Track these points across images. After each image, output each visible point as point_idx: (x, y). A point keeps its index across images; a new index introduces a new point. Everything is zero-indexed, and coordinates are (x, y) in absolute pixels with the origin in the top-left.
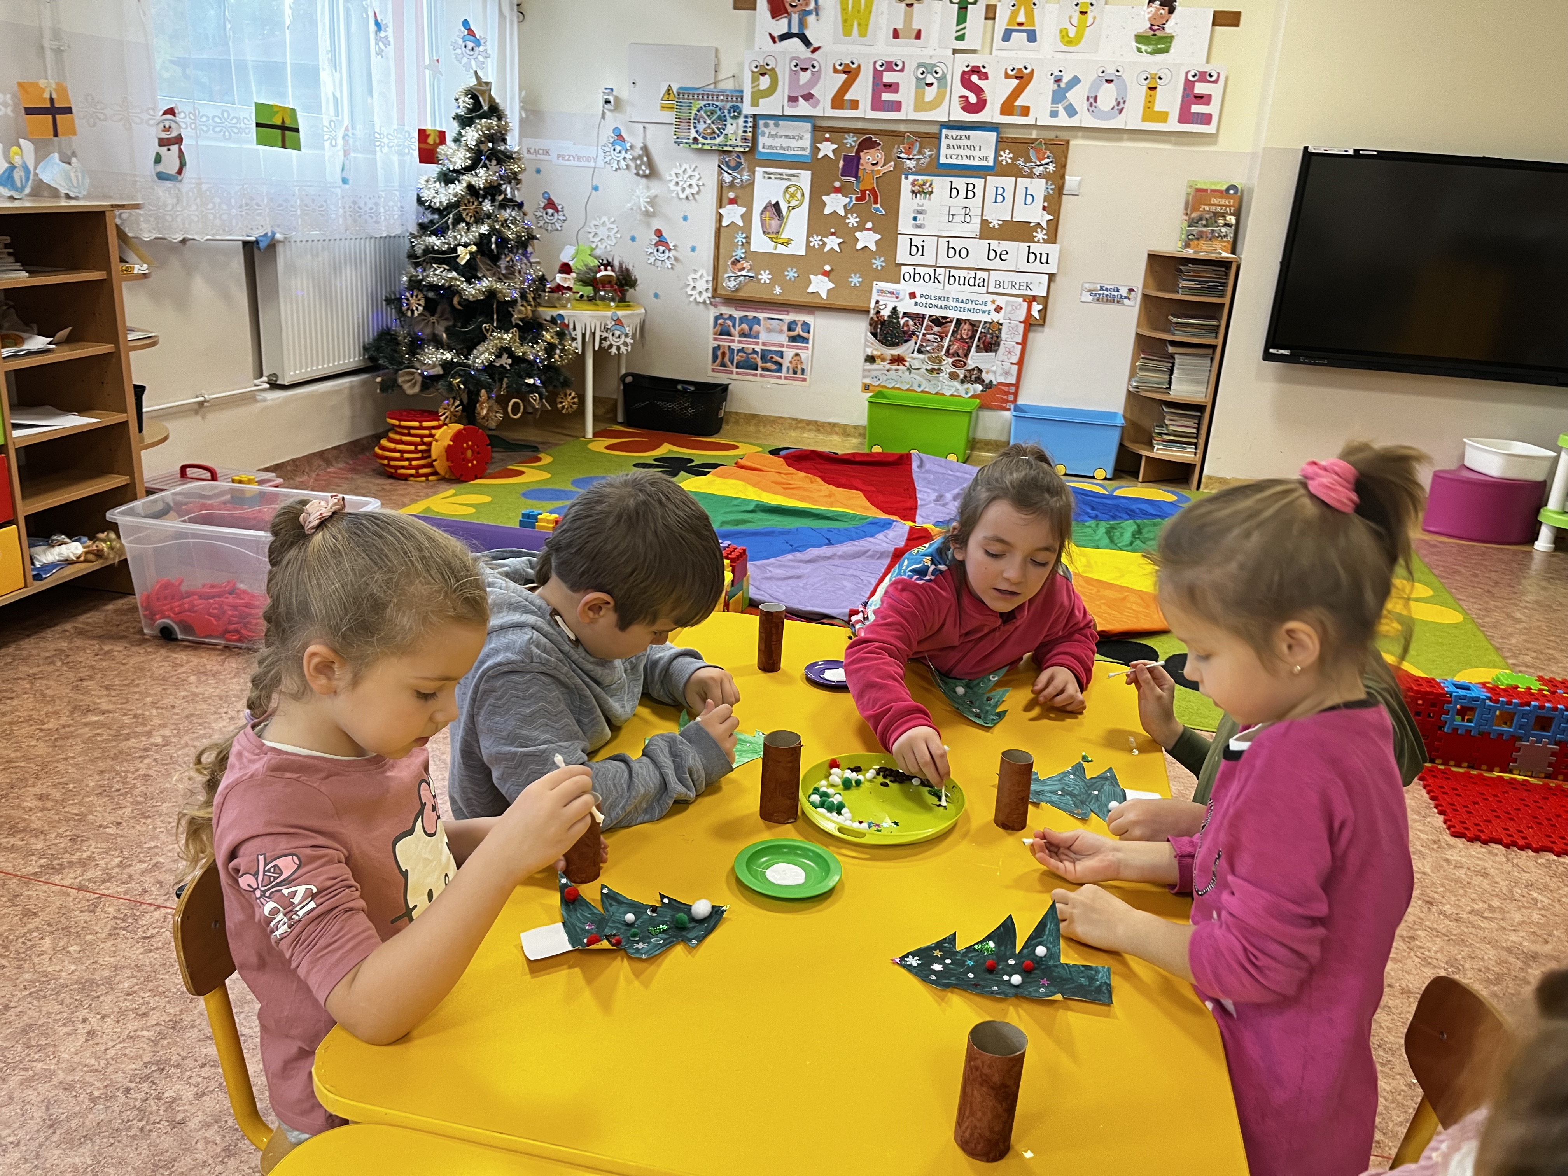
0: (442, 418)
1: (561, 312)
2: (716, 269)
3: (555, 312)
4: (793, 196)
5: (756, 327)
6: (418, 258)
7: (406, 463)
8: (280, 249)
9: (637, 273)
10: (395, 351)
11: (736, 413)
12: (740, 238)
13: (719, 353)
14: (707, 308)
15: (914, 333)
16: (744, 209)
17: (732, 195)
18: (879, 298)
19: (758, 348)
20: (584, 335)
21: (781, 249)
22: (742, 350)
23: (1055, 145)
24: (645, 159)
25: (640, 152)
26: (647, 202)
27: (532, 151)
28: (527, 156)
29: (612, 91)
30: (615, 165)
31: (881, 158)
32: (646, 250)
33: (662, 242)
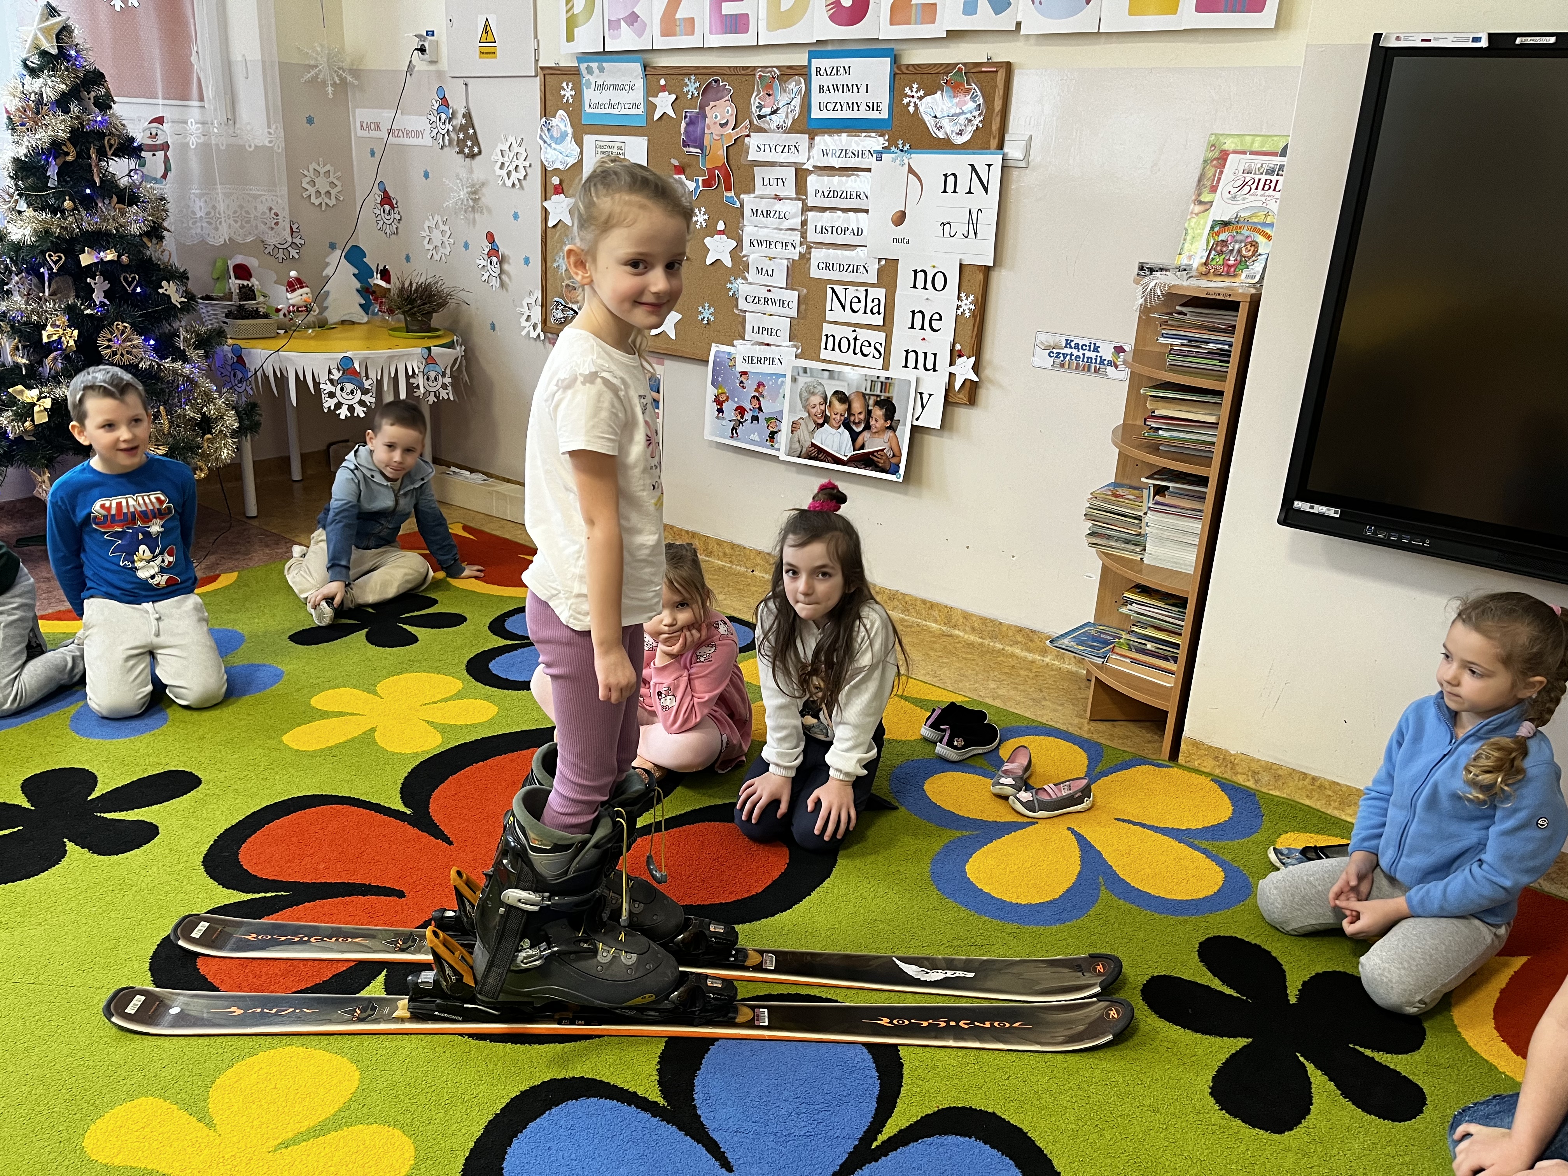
2: (544, 290)
17: (556, 181)
23: (983, 75)
24: (471, 131)
25: (464, 121)
26: (469, 193)
27: (365, 125)
28: (361, 133)
29: (433, 35)
30: (441, 141)
31: (732, 115)
32: (478, 262)
33: (494, 251)
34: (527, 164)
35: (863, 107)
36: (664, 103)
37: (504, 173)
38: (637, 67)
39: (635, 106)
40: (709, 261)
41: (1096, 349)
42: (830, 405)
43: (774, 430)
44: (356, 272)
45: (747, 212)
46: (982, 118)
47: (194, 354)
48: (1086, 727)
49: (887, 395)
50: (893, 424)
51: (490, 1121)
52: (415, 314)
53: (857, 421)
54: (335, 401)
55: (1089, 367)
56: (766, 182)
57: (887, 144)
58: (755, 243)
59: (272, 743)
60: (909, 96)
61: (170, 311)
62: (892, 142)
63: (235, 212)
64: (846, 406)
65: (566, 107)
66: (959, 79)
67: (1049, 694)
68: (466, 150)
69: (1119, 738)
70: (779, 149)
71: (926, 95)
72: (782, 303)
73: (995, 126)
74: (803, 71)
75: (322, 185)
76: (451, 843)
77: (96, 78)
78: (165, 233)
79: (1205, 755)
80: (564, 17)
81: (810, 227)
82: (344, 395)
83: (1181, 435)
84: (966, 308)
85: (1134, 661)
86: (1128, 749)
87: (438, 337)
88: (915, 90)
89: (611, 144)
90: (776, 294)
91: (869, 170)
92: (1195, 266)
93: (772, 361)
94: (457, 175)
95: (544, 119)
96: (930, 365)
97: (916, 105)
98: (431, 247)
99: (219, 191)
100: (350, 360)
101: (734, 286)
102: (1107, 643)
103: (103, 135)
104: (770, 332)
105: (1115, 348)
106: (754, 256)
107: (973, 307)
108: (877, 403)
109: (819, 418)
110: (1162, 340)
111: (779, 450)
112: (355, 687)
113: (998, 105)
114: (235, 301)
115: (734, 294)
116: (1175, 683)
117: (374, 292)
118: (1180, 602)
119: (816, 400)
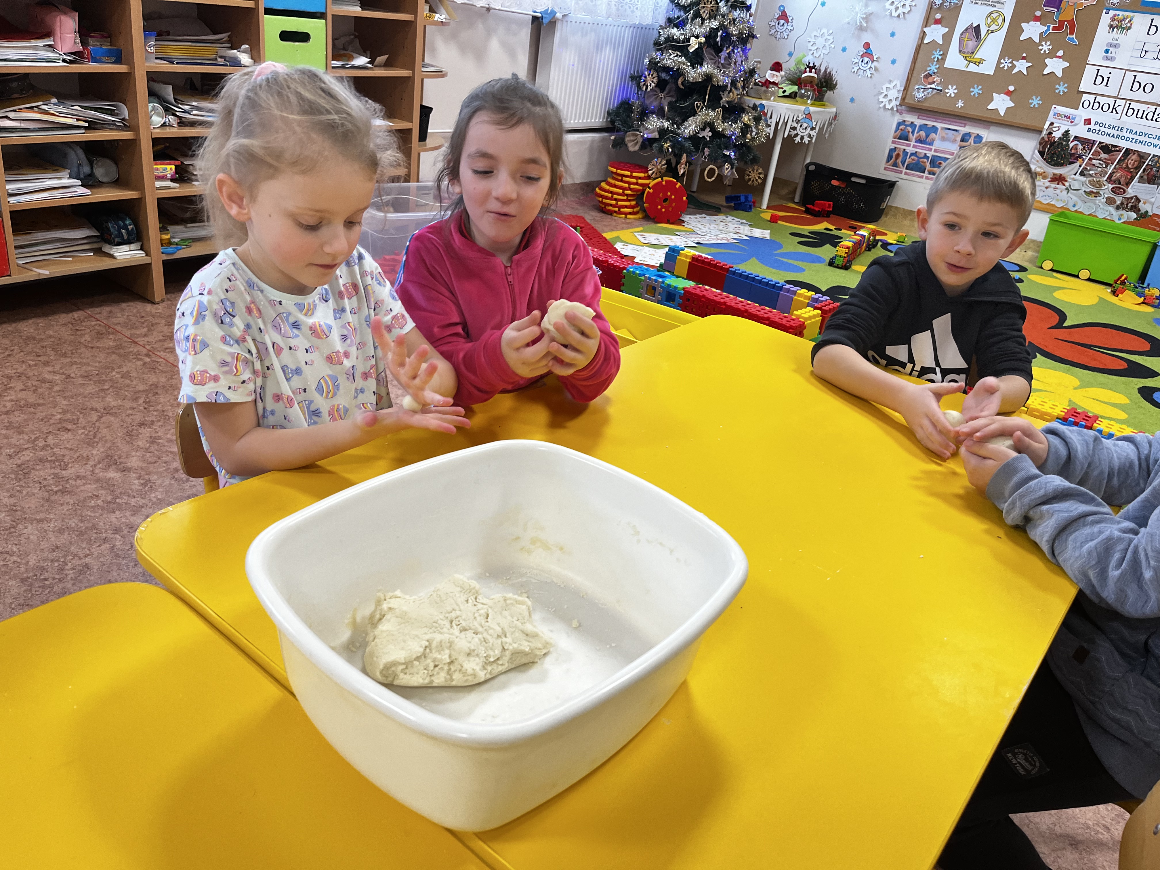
0: (650, 172)
1: (764, 102)
2: (909, 80)
3: (758, 102)
4: (994, 21)
5: (933, 135)
6: (661, 45)
7: (614, 202)
8: (559, 26)
9: (838, 77)
10: (629, 116)
11: (896, 208)
12: (937, 55)
13: (894, 155)
14: (893, 114)
15: (1080, 157)
16: (947, 29)
17: (938, 16)
18: (1054, 121)
19: (930, 154)
20: (777, 124)
21: (972, 68)
22: (915, 154)
26: (862, 18)
32: (851, 60)
33: (867, 54)
34: (913, 4)
37: (893, 7)
40: (1046, 72)
94: (851, 6)
98: (813, 48)
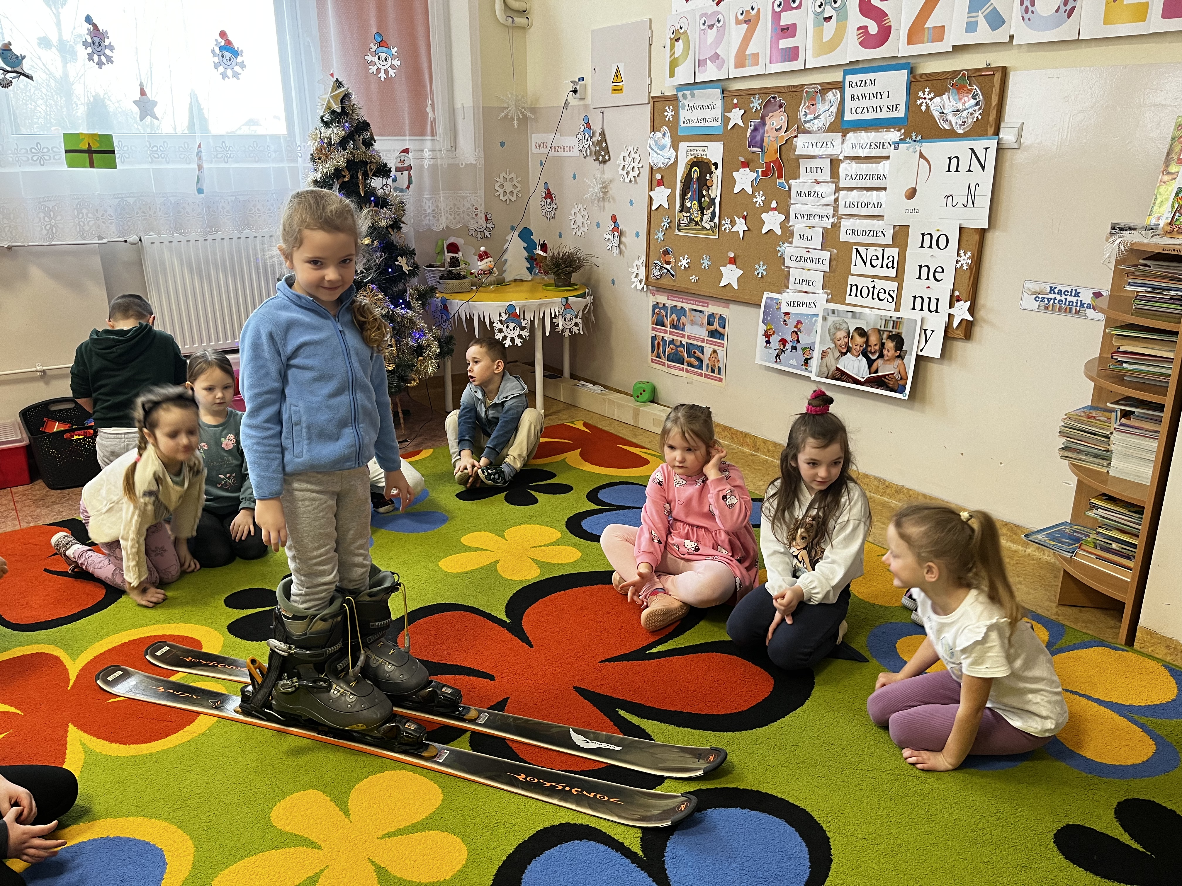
2: (647, 255)
5: (683, 319)
13: (656, 344)
14: (646, 296)
16: (670, 190)
17: (658, 176)
19: (684, 341)
22: (672, 342)
23: (983, 78)
24: (604, 145)
25: (600, 138)
26: (601, 188)
27: (537, 145)
28: (535, 150)
29: (583, 80)
30: (585, 153)
31: (784, 122)
32: (605, 236)
33: (616, 229)
34: (640, 166)
35: (885, 109)
36: (736, 116)
37: (625, 172)
38: (718, 92)
39: (715, 119)
40: (764, 231)
41: (1077, 294)
42: (852, 338)
43: (808, 357)
44: (526, 245)
45: (794, 193)
46: (981, 111)
47: (414, 304)
48: (1055, 610)
49: (897, 331)
50: (902, 354)
51: (520, 844)
52: (560, 274)
53: (873, 351)
54: (503, 335)
55: (1071, 309)
56: (809, 170)
57: (903, 137)
58: (799, 216)
59: (431, 566)
60: (922, 98)
61: (401, 276)
62: (907, 135)
63: (451, 209)
64: (864, 339)
65: (667, 124)
66: (963, 83)
67: (1024, 579)
68: (601, 158)
69: (1084, 621)
70: (819, 145)
71: (935, 97)
72: (818, 261)
73: (992, 117)
74: (839, 85)
75: (508, 187)
76: (531, 646)
77: (365, 126)
78: (402, 225)
79: (1158, 643)
80: (668, 60)
81: (841, 203)
82: (509, 331)
83: (1144, 368)
84: (964, 262)
85: (1099, 557)
86: (1088, 632)
87: (576, 289)
88: (926, 93)
89: (697, 148)
90: (814, 254)
91: (888, 158)
92: (1161, 225)
93: (808, 304)
94: (594, 175)
95: (653, 133)
96: (933, 308)
97: (927, 104)
98: (575, 226)
99: (441, 195)
100: (513, 307)
101: (782, 249)
102: (1078, 540)
103: (367, 163)
104: (808, 282)
105: (1094, 293)
106: (798, 226)
107: (969, 262)
108: (889, 337)
109: (843, 348)
110: (1128, 288)
111: (811, 372)
112: (491, 531)
113: (994, 101)
114: (447, 268)
115: (782, 255)
116: (1132, 579)
117: (536, 259)
118: (1139, 510)
119: (841, 334)
